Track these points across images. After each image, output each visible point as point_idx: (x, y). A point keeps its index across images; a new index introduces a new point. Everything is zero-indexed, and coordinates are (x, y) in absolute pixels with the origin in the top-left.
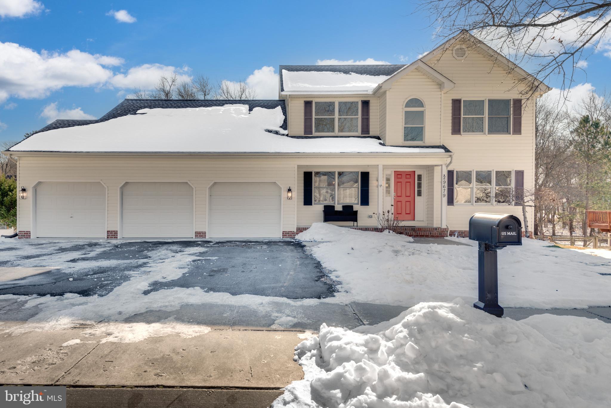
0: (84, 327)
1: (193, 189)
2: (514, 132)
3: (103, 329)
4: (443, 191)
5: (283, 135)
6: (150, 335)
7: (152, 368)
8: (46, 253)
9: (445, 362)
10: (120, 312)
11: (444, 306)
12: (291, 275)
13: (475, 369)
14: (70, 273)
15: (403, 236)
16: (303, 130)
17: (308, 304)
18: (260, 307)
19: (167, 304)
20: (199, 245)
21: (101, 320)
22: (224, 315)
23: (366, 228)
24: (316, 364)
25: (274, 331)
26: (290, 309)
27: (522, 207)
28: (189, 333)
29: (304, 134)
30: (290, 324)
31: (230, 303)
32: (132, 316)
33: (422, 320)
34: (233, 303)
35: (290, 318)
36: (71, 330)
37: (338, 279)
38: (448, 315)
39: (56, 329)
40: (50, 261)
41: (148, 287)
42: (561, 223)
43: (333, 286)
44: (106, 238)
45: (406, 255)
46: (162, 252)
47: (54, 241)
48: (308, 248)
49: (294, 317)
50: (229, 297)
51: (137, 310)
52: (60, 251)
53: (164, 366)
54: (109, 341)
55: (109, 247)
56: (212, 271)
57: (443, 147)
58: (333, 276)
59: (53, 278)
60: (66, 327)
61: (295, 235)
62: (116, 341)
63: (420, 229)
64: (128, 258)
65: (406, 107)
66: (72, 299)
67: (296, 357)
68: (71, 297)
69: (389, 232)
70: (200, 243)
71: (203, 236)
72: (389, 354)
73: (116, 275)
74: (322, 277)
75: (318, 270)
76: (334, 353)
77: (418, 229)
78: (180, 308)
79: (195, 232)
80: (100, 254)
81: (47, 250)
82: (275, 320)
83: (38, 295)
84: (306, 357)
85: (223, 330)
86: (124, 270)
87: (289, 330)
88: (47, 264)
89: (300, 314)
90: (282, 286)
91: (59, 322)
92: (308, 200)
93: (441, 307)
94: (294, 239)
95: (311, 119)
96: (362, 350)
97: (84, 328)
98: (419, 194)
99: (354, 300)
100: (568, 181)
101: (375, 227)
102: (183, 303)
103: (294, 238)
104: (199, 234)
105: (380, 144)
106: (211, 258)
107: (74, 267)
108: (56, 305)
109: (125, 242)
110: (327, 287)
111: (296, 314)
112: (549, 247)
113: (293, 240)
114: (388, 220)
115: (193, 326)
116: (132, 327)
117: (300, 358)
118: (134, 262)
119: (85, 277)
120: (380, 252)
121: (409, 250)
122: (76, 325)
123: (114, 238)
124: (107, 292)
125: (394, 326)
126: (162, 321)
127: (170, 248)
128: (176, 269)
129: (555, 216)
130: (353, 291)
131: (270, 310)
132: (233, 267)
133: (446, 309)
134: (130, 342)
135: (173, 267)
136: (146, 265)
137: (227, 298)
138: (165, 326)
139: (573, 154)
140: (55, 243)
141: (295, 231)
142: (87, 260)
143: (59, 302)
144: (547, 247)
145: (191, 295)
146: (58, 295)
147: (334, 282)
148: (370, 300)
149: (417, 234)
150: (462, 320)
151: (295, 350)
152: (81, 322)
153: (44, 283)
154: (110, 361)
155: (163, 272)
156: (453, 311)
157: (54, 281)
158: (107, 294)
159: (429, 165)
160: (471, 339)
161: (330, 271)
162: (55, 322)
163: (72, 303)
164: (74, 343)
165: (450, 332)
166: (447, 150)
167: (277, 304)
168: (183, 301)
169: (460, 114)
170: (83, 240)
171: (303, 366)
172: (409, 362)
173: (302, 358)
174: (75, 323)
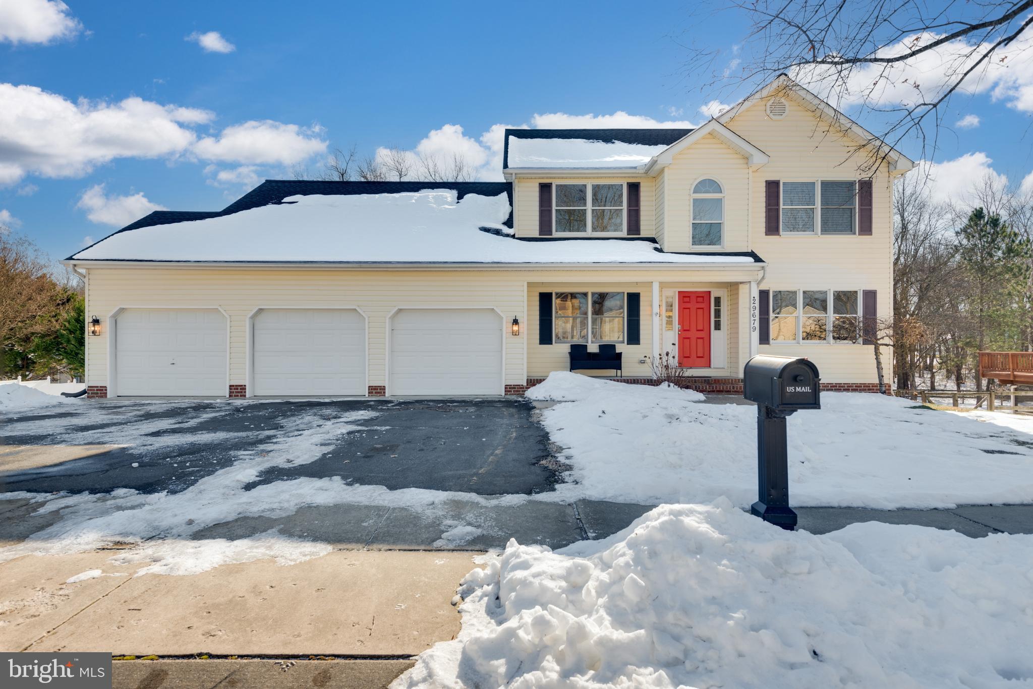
0: (120, 547)
1: (365, 319)
2: (861, 231)
3: (150, 551)
4: (752, 322)
5: (507, 235)
6: (226, 561)
7: (203, 620)
8: (119, 421)
9: (686, 609)
10: (190, 520)
11: (696, 511)
12: (497, 455)
13: (731, 623)
14: (140, 454)
15: (690, 391)
16: (537, 228)
17: (508, 504)
18: (428, 509)
19: (275, 506)
20: (370, 406)
21: (154, 534)
22: (364, 524)
23: (634, 380)
24: (486, 611)
25: (437, 550)
26: (475, 512)
27: (873, 346)
28: (294, 557)
29: (540, 235)
30: (468, 538)
31: (381, 503)
32: (210, 527)
33: (658, 536)
34: (386, 503)
35: (469, 529)
36: (94, 554)
37: (567, 462)
38: (700, 527)
39: (70, 552)
40: (118, 434)
41: (257, 476)
42: (944, 371)
43: (557, 473)
44: (228, 396)
45: (685, 422)
46: (308, 417)
47: (143, 402)
48: (538, 411)
49: (478, 527)
50: (382, 493)
51: (222, 517)
52: (143, 418)
53: (226, 618)
54: (151, 571)
55: (226, 410)
56: (372, 450)
57: (752, 254)
58: (561, 458)
59: (108, 462)
60: (88, 547)
61: (525, 391)
62: (161, 573)
63: (717, 381)
64: (247, 429)
65: (694, 192)
66: (123, 498)
67: (457, 598)
68: (123, 496)
69: (669, 386)
70: (372, 403)
71: (381, 393)
72: (599, 594)
73: (213, 458)
74: (545, 457)
75: (542, 447)
76: (514, 592)
77: (715, 380)
78: (294, 513)
79: (369, 387)
80: (206, 422)
81: (123, 417)
82: (443, 532)
83: (68, 493)
84: (473, 597)
85: (353, 549)
86: (230, 449)
87: (464, 548)
88: (110, 440)
89: (490, 520)
90: (476, 474)
91: (79, 540)
92: (546, 337)
93: (690, 513)
94: (522, 397)
95: (550, 211)
96: (558, 587)
97: (118, 549)
98: (718, 327)
99: (584, 496)
100: (954, 307)
101: (649, 378)
102: (304, 504)
103: (522, 395)
104: (375, 389)
105: (656, 249)
106: (379, 428)
107: (151, 445)
108: (89, 509)
109: (255, 403)
110: (547, 474)
111: (482, 521)
112: (915, 407)
113: (520, 399)
114: (667, 367)
115: (303, 544)
116: (199, 547)
117: (463, 599)
118: (251, 435)
119: (160, 461)
120: (645, 417)
121: (690, 414)
122: (108, 545)
123: (241, 396)
124: (185, 486)
125: (616, 545)
126: (257, 535)
127: (320, 413)
128: (315, 447)
129: (935, 360)
130: (586, 482)
131: (442, 515)
132: (409, 442)
133: (699, 516)
134: (186, 573)
135: (311, 444)
136: (271, 439)
137: (380, 495)
138: (256, 545)
139: (959, 267)
140: (143, 405)
141: (525, 384)
142: (180, 432)
143: (99, 504)
144: (911, 408)
145: (322, 490)
146: (103, 492)
147: (560, 466)
148: (609, 495)
149: (713, 388)
150: (721, 536)
151: (461, 585)
152: (118, 539)
153: (88, 471)
154: (136, 610)
155: (291, 452)
156: (709, 518)
157: (108, 468)
158: (185, 489)
159: (733, 282)
160: (732, 569)
161: (561, 447)
162: (73, 539)
163: (119, 505)
164: (89, 577)
165: (698, 556)
166: (758, 259)
167: (457, 504)
168: (304, 501)
169: (778, 204)
170: (190, 400)
171: (463, 614)
172: (627, 608)
173: (466, 600)
174: (105, 541)
